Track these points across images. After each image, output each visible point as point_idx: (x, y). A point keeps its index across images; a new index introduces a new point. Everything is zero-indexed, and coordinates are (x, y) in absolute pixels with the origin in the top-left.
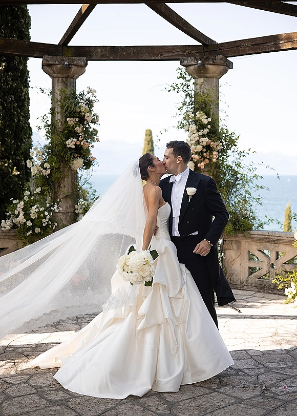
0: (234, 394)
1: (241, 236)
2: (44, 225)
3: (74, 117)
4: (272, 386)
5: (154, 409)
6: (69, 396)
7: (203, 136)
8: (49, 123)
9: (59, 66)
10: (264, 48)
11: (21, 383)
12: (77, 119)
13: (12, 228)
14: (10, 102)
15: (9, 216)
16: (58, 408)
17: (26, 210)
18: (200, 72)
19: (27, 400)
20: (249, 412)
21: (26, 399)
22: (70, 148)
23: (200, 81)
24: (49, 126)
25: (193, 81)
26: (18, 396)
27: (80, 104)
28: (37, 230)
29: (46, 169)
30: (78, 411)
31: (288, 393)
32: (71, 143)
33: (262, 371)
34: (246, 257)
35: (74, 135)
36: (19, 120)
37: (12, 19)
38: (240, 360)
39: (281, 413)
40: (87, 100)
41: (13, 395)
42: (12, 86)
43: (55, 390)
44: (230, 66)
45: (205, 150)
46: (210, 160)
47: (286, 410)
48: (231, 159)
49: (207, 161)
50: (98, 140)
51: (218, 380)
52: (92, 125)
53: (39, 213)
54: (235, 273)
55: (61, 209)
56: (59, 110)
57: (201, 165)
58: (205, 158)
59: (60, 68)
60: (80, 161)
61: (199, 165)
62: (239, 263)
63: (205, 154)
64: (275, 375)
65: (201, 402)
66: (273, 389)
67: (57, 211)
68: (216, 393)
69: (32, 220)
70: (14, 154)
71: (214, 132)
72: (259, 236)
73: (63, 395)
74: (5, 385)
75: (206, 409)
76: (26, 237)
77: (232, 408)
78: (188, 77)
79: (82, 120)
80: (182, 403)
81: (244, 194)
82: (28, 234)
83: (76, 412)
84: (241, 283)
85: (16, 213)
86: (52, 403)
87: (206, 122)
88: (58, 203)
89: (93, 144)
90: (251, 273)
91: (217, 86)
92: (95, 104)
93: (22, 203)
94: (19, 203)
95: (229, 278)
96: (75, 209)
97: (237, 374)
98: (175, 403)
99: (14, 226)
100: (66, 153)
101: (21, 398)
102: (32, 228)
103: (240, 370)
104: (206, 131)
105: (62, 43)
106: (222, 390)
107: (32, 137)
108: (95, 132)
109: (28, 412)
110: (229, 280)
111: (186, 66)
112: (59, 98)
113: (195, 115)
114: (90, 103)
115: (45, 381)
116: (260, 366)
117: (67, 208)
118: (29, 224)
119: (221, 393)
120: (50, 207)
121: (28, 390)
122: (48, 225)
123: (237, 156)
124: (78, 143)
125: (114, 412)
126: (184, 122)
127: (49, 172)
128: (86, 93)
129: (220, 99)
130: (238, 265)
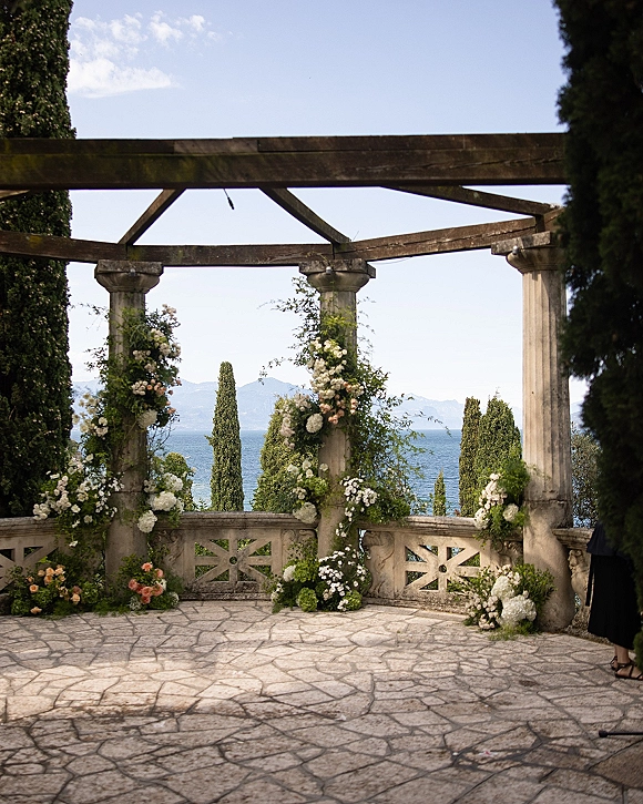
0: (413, 764)
1: (394, 525)
2: (98, 511)
3: (143, 349)
4: (468, 750)
5: (297, 789)
6: (165, 773)
7: (336, 376)
8: (106, 358)
9: (122, 274)
10: (422, 249)
11: (88, 755)
12: (149, 353)
13: (49, 516)
14: (42, 327)
15: (45, 499)
16: (153, 790)
17: (71, 488)
18: (328, 284)
19: (104, 779)
20: (441, 790)
21: (101, 778)
22: (138, 395)
23: (329, 296)
24: (104, 362)
25: (318, 295)
26: (89, 774)
27: (153, 330)
28: (88, 519)
29: (101, 426)
30: (185, 794)
31: (493, 760)
32: (139, 387)
33: (449, 728)
34: (402, 557)
35: (142, 375)
36: (54, 354)
37: (46, 206)
38: (413, 711)
39: (489, 790)
40: (162, 324)
41: (80, 773)
42: (44, 303)
43: (143, 763)
44: (371, 273)
45: (338, 396)
46: (347, 411)
47: (495, 786)
48: (375, 409)
49: (341, 412)
50: (179, 383)
51: (385, 744)
52: (169, 361)
53: (91, 492)
54: (386, 581)
55: (123, 486)
56: (121, 339)
57: (334, 418)
58: (338, 408)
59: (124, 277)
60: (153, 414)
61: (330, 419)
62: (392, 565)
63: (338, 403)
64: (468, 734)
65: (366, 777)
66: (470, 755)
67: (117, 489)
68: (386, 763)
69: (80, 504)
70: (46, 404)
71: (351, 370)
72: (421, 525)
73: (157, 770)
74: (66, 757)
75: (377, 786)
76: (71, 530)
77: (415, 784)
78: (311, 290)
79: (156, 354)
80: (338, 779)
81: (396, 462)
82: (73, 526)
83: (182, 796)
84: (396, 596)
85: (57, 492)
86: (143, 783)
87: (338, 355)
88: (118, 477)
89: (171, 388)
90: (409, 581)
91: (354, 303)
92: (174, 330)
93: (65, 478)
94: (61, 478)
95: (378, 588)
96: (144, 487)
97: (412, 734)
98: (328, 779)
99: (53, 514)
100: (132, 402)
101: (94, 777)
102: (80, 515)
103: (416, 728)
104: (340, 367)
105: (125, 241)
106: (394, 758)
107: (72, 378)
108: (175, 370)
109: (108, 798)
110: (377, 591)
111: (307, 274)
112: (121, 321)
113: (324, 346)
114: (166, 329)
115: (125, 751)
116: (444, 721)
117: (132, 485)
118: (76, 509)
119: (394, 762)
120: (107, 484)
121: (102, 764)
122: (104, 510)
123: (385, 405)
124: (150, 388)
125: (238, 795)
126: (306, 356)
127: (106, 430)
128: (160, 313)
129: (358, 321)
130: (390, 568)
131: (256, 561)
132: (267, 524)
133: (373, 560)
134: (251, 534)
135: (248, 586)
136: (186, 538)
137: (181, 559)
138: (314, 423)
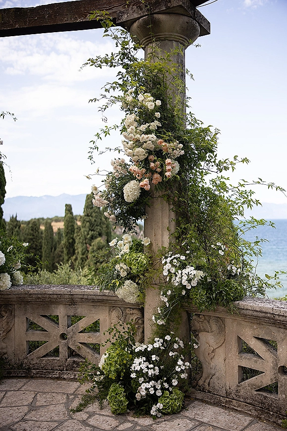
1: (223, 311)
7: (148, 132)
34: (234, 348)
45: (152, 157)
54: (217, 374)
57: (145, 184)
58: (153, 172)
62: (222, 356)
63: (152, 165)
72: (255, 313)
84: (228, 394)
90: (244, 378)
95: (207, 381)
110: (206, 384)
130: (221, 360)
131: (85, 338)
132: (93, 301)
133: (202, 348)
134: (81, 310)
135: (77, 364)
136: (17, 313)
137: (12, 334)
138: (131, 191)
